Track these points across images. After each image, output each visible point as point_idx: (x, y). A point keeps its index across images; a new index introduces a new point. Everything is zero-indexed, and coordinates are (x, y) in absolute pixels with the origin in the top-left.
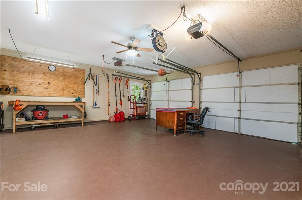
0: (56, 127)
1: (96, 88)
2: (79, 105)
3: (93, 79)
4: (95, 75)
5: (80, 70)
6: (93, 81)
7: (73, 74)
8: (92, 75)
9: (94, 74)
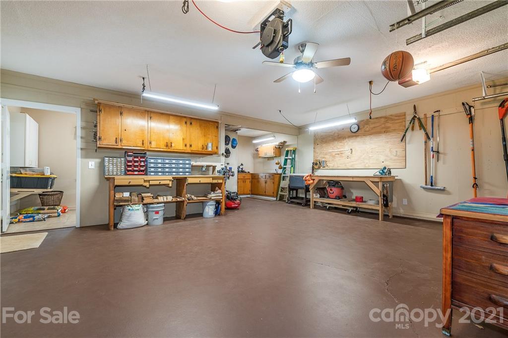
0: (349, 213)
1: (431, 144)
2: (372, 182)
3: (422, 126)
4: (429, 115)
5: (396, 116)
6: (422, 131)
7: (383, 128)
8: (419, 119)
9: (425, 115)
